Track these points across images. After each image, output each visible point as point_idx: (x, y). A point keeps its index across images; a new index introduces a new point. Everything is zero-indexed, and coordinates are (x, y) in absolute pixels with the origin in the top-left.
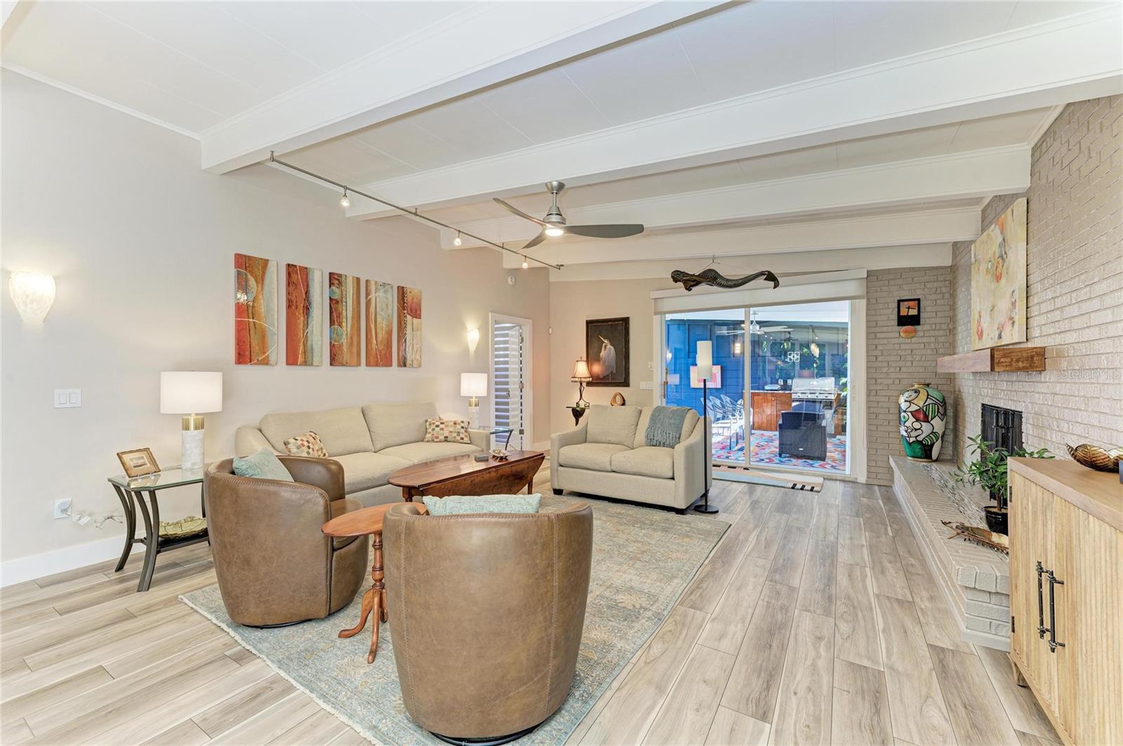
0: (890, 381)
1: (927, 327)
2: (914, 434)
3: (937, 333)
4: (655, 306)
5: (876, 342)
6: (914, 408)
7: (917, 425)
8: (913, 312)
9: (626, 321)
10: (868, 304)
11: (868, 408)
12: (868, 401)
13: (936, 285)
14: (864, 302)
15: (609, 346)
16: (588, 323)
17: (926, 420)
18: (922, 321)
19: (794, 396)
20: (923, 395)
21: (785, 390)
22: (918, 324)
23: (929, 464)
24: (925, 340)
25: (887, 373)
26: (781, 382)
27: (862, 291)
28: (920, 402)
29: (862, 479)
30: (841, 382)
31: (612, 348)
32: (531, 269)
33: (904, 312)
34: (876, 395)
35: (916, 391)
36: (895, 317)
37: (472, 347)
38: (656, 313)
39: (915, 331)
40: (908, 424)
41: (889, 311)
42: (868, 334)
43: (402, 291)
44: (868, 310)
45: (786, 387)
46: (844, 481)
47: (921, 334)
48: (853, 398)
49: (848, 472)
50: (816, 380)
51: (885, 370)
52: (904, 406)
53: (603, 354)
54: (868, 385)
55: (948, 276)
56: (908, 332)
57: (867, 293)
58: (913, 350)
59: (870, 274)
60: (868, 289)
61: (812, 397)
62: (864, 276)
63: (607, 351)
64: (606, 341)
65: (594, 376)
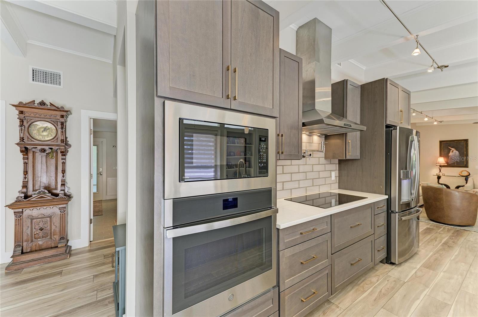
9: (466, 141)
15: (455, 151)
16: (441, 142)
31: (457, 152)
53: (451, 154)
63: (454, 153)
64: (453, 149)
65: (447, 163)
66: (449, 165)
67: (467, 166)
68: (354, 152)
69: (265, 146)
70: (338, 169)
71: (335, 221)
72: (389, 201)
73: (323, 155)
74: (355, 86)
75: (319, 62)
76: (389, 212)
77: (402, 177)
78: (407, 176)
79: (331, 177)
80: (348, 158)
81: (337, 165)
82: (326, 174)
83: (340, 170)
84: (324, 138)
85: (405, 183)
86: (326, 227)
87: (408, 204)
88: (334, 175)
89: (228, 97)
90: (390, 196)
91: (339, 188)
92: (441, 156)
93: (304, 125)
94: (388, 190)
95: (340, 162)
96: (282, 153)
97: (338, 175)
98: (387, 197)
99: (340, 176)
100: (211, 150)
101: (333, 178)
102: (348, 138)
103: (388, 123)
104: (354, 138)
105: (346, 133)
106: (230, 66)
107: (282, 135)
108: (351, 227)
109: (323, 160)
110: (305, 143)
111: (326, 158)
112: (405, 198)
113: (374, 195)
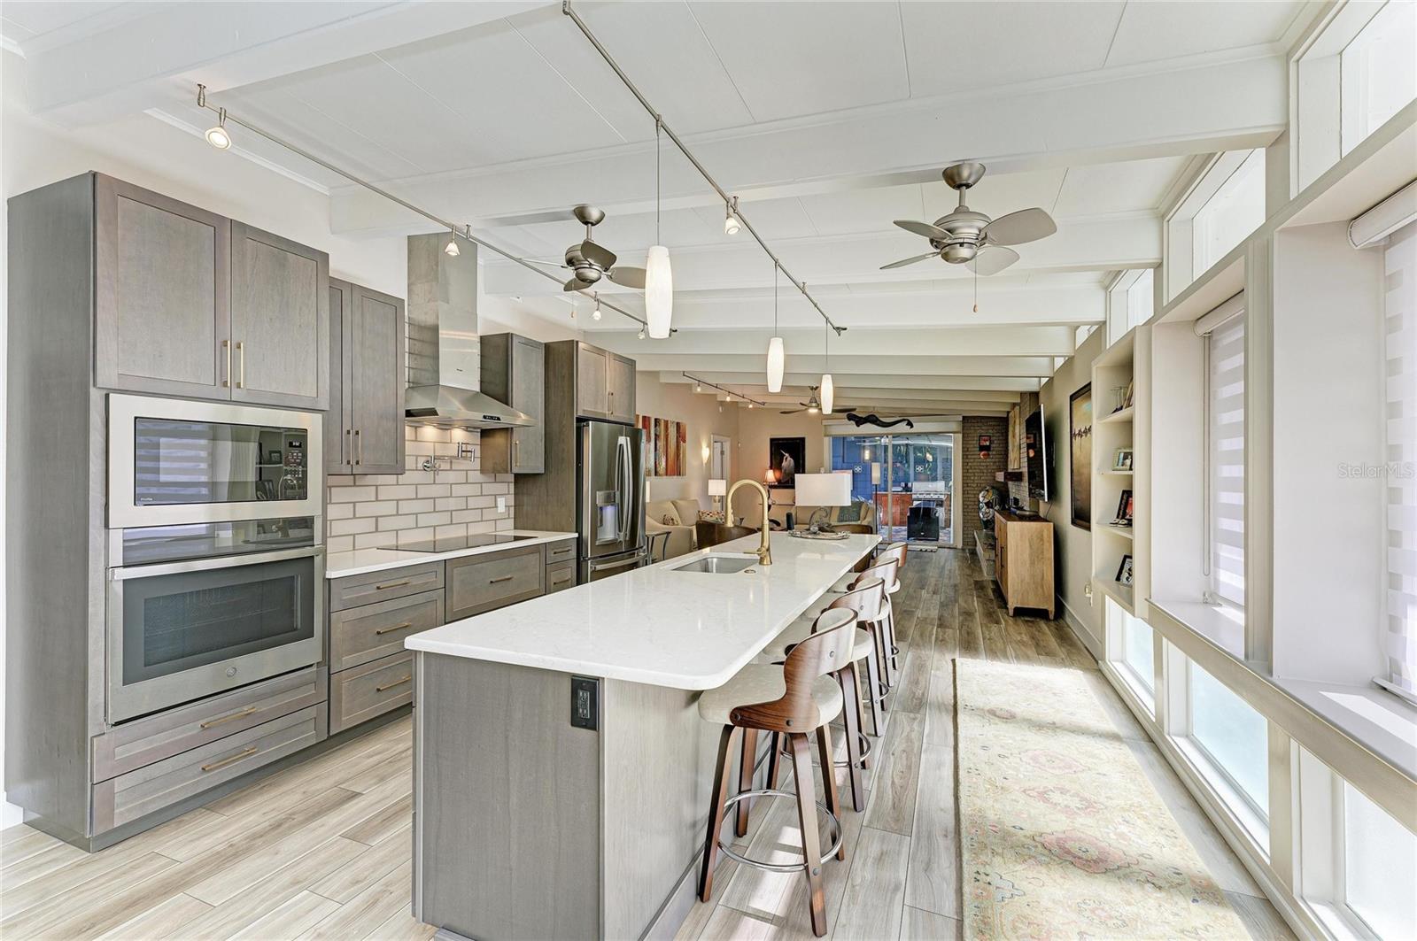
0: (975, 485)
1: (994, 453)
2: (986, 516)
3: (999, 457)
4: (825, 430)
5: (968, 460)
6: (986, 501)
7: (987, 511)
8: (988, 443)
9: (803, 440)
10: (963, 437)
11: (963, 501)
12: (963, 498)
13: (999, 429)
14: (961, 435)
15: (789, 458)
16: (772, 440)
19: (914, 496)
20: (990, 493)
21: (907, 491)
22: (990, 451)
24: (993, 461)
25: (973, 480)
26: (903, 484)
27: (960, 429)
28: (989, 497)
29: (960, 546)
30: (948, 484)
31: (792, 458)
32: (732, 402)
33: (983, 443)
34: (968, 493)
35: (987, 491)
36: (977, 445)
37: (705, 461)
38: (826, 436)
39: (988, 455)
40: (983, 510)
41: (975, 442)
42: (963, 455)
43: (678, 424)
44: (963, 440)
45: (907, 489)
46: (949, 548)
47: (990, 457)
48: (955, 497)
49: (952, 542)
50: (930, 483)
51: (972, 478)
52: (981, 499)
53: (784, 464)
54: (963, 487)
55: (1003, 423)
56: (984, 455)
57: (963, 429)
58: (987, 466)
59: (964, 417)
60: (963, 427)
61: (928, 497)
62: (961, 419)
63: (788, 462)
64: (787, 455)
65: (779, 481)
66: (781, 485)
69: (300, 454)
70: (512, 491)
71: (455, 571)
72: (579, 541)
73: (477, 464)
75: (448, 303)
79: (496, 507)
81: (512, 486)
84: (479, 434)
88: (504, 504)
89: (225, 384)
90: (580, 535)
91: (515, 528)
92: (771, 468)
94: (579, 527)
95: (520, 479)
96: (357, 463)
97: (513, 504)
98: (576, 535)
100: (197, 459)
101: (501, 508)
103: (580, 414)
105: (512, 428)
106: (229, 342)
107: (357, 433)
108: (492, 582)
109: (476, 476)
110: (432, 444)
111: (482, 471)
113: (563, 530)
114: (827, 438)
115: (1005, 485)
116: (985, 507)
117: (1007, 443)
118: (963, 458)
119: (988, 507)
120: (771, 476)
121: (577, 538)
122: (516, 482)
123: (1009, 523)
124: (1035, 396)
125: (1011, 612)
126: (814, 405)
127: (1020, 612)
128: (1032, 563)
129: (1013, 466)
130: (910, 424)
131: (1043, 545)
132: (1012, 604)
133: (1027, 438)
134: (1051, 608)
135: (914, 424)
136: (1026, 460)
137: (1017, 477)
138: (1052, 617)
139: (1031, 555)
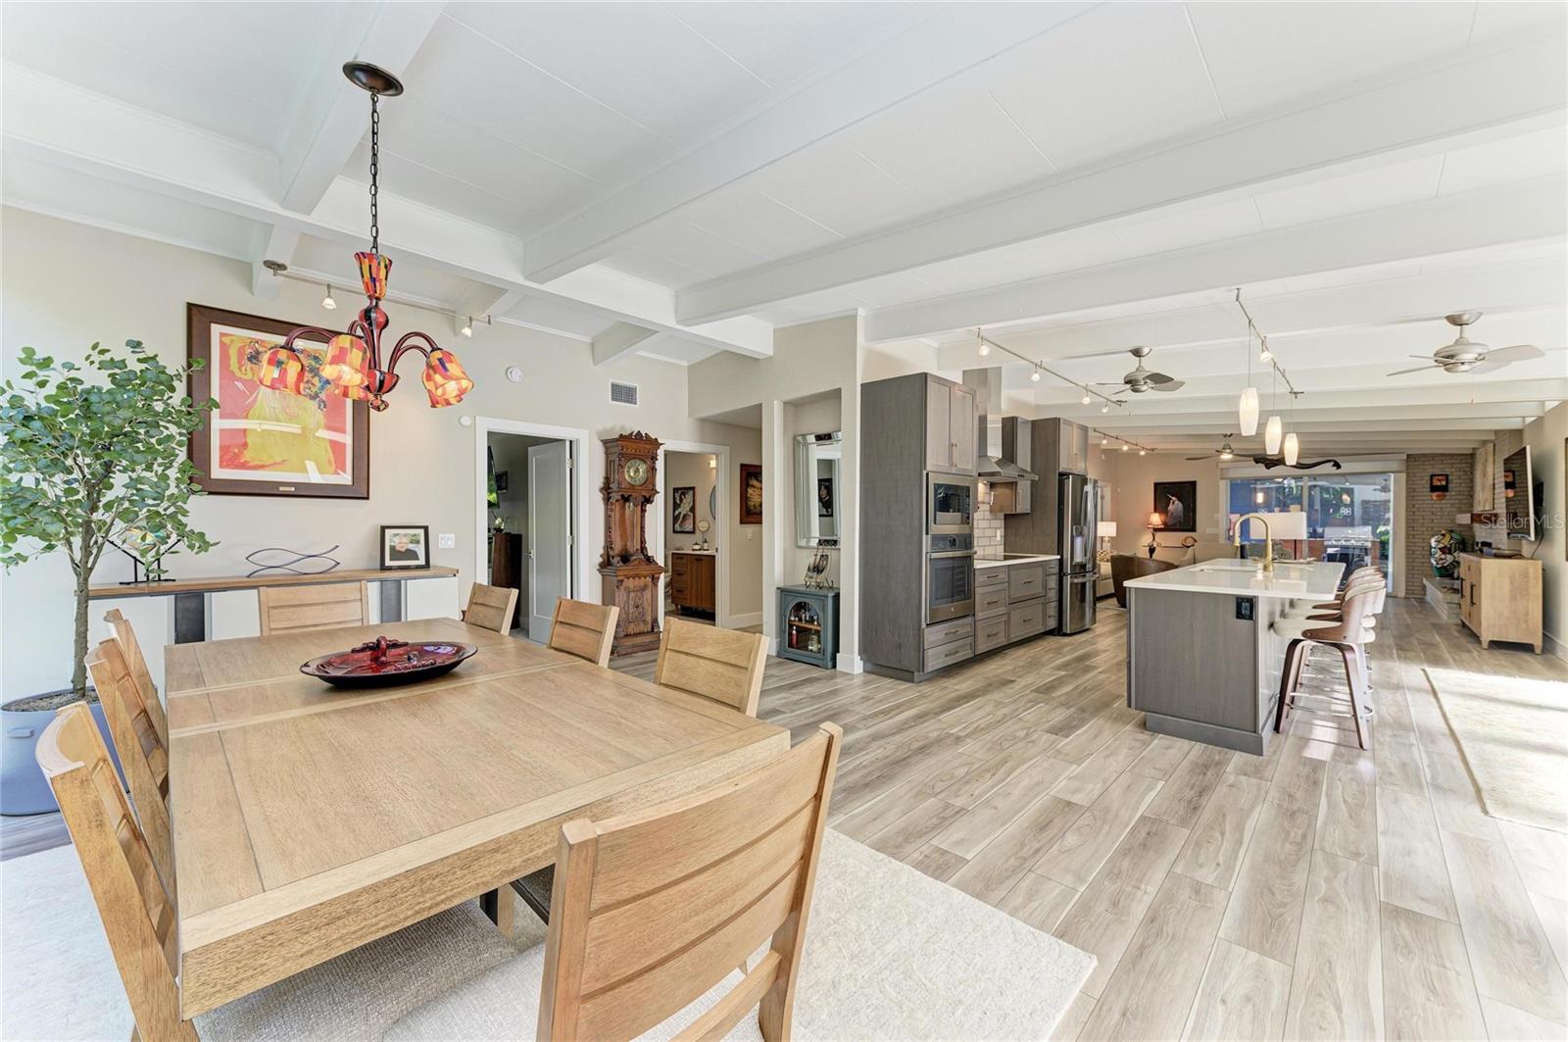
0: (1424, 529)
1: (1453, 493)
2: (1441, 562)
3: (1461, 497)
4: (1221, 474)
5: (1414, 502)
6: (1441, 545)
7: (1443, 556)
8: (1444, 483)
9: (1193, 484)
10: (1408, 476)
11: (1407, 546)
12: (1407, 542)
13: (1460, 466)
14: (1404, 475)
15: (1177, 502)
16: (1156, 485)
17: (1450, 553)
18: (1450, 489)
20: (1448, 538)
22: (1447, 491)
23: (1451, 581)
24: (1452, 502)
25: (1422, 523)
27: (1404, 468)
28: (1446, 542)
29: (1402, 594)
30: (1378, 531)
31: (1180, 504)
33: (1436, 483)
34: (1414, 538)
35: (1443, 535)
36: (1428, 486)
38: (1222, 480)
39: (1445, 496)
40: (1437, 556)
41: (1424, 482)
42: (1407, 497)
47: (1448, 497)
48: (1395, 540)
49: (1389, 589)
51: (1421, 521)
52: (1434, 544)
53: (1171, 507)
54: (1407, 531)
55: (1469, 460)
56: (1437, 496)
57: (1407, 469)
58: (1442, 508)
59: (1408, 456)
60: (1408, 466)
61: (1348, 543)
62: (1405, 457)
63: (1175, 506)
64: (1174, 498)
65: (1165, 524)
66: (1167, 528)
67: (1193, 529)
68: (1023, 506)
72: (1061, 561)
74: (1025, 422)
76: (1061, 575)
77: (1074, 533)
78: (1081, 534)
79: (995, 536)
80: (1018, 511)
82: (988, 533)
83: (1005, 528)
84: (990, 487)
85: (1079, 541)
86: (1003, 576)
87: (1083, 566)
88: (1000, 533)
90: (1062, 557)
92: (1155, 511)
93: (980, 475)
94: (1060, 551)
95: (1007, 517)
97: (1004, 534)
98: (1059, 557)
99: (1006, 536)
101: (998, 538)
102: (1019, 487)
103: (1061, 470)
104: (1024, 488)
108: (1024, 583)
109: (988, 514)
111: (991, 511)
112: (1078, 559)
113: (1046, 553)
114: (1224, 482)
115: (1470, 528)
116: (1439, 553)
117: (1472, 481)
118: (1407, 500)
119: (1444, 553)
120: (1156, 519)
121: (1060, 560)
122: (1005, 519)
123: (1483, 560)
124: (1518, 433)
125: (1485, 645)
126: (1228, 451)
127: (1497, 645)
128: (1513, 598)
129: (1482, 504)
130: (1337, 465)
131: (1528, 582)
132: (1487, 636)
133: (1506, 476)
134: (1537, 641)
135: (1342, 465)
136: (1504, 500)
137: (1492, 518)
138: (1538, 650)
139: (1511, 591)
